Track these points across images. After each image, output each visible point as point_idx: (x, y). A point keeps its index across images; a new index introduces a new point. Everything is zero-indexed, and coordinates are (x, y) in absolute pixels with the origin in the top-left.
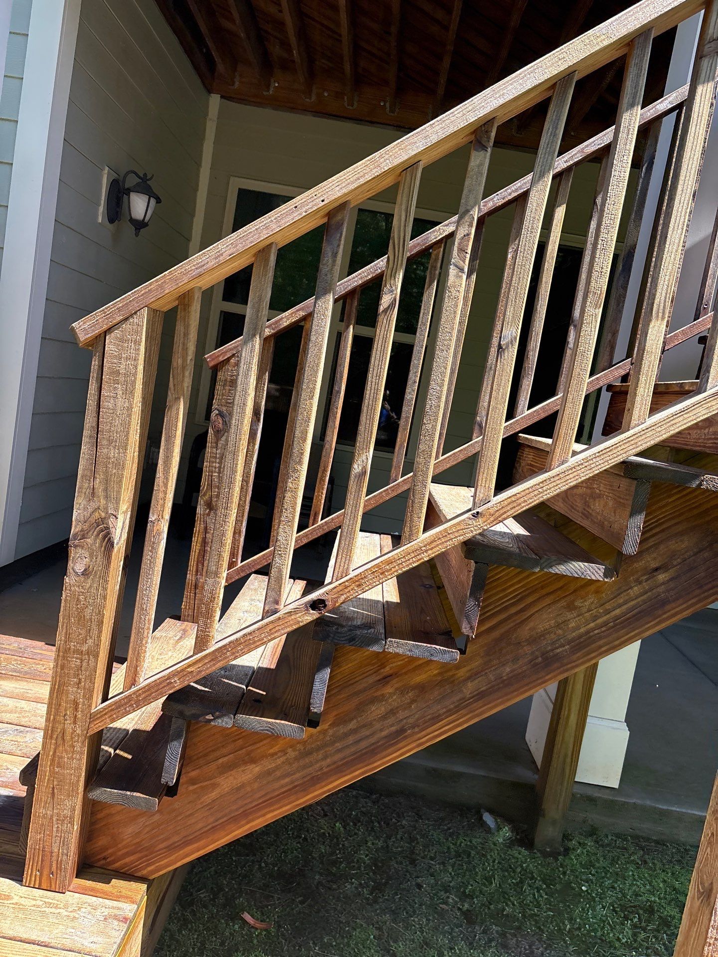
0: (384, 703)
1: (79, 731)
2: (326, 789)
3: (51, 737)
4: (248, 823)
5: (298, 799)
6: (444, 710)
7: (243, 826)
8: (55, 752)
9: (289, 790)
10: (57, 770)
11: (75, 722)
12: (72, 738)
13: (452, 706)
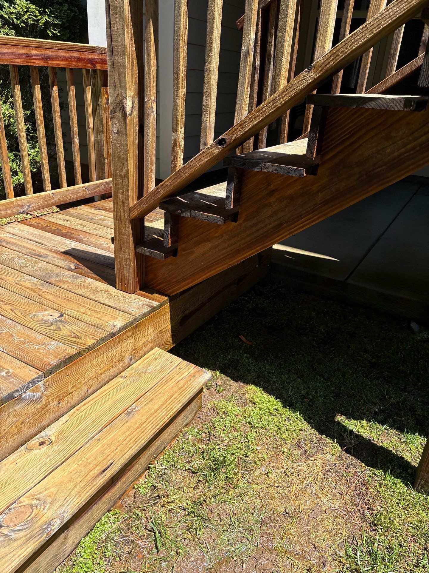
0: (270, 207)
1: (126, 217)
2: (243, 256)
3: (117, 220)
4: (208, 272)
5: (230, 262)
6: (305, 212)
7: (207, 273)
8: (119, 227)
9: (226, 256)
10: (121, 235)
11: (124, 213)
12: (124, 220)
13: (309, 209)
